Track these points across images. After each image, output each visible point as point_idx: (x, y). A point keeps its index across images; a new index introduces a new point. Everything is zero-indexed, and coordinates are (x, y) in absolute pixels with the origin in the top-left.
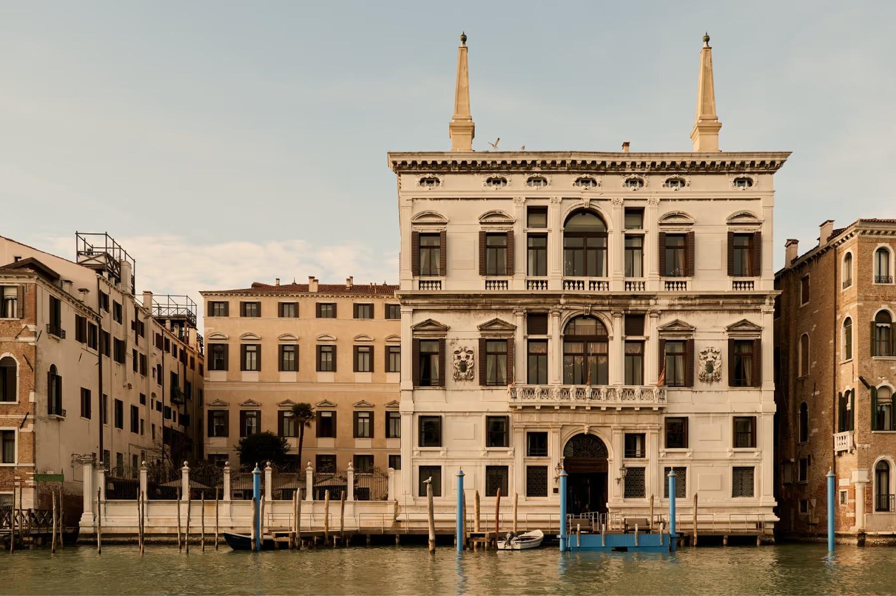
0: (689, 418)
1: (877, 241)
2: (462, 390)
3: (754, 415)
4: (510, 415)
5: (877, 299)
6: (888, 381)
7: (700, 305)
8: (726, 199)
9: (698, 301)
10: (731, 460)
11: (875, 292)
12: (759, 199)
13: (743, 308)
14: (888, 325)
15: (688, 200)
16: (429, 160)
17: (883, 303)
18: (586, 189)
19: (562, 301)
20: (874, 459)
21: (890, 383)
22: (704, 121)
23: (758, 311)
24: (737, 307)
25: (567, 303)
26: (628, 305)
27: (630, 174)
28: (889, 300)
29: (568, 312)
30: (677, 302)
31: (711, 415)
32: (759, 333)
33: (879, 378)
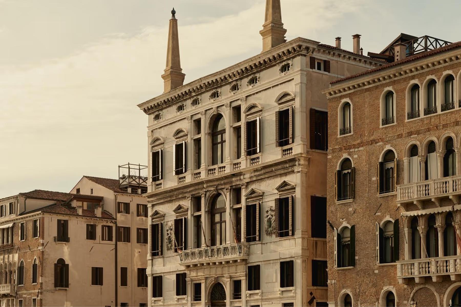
0: (261, 265)
1: (342, 97)
2: (169, 257)
3: (292, 259)
4: (186, 272)
5: (341, 150)
6: (346, 222)
7: (264, 174)
8: (278, 85)
9: (262, 172)
10: (280, 298)
11: (340, 144)
12: (293, 79)
13: (286, 171)
14: (350, 171)
15: (260, 92)
16: (152, 104)
17: (344, 153)
18: (214, 100)
19: (205, 186)
20: (339, 292)
21: (348, 223)
22: (266, 27)
23: (293, 172)
24: (283, 172)
25: (207, 187)
26: (231, 182)
27: (232, 82)
28: (349, 149)
29: (209, 192)
30: (253, 175)
31: (271, 262)
32: (294, 190)
33: (341, 220)
